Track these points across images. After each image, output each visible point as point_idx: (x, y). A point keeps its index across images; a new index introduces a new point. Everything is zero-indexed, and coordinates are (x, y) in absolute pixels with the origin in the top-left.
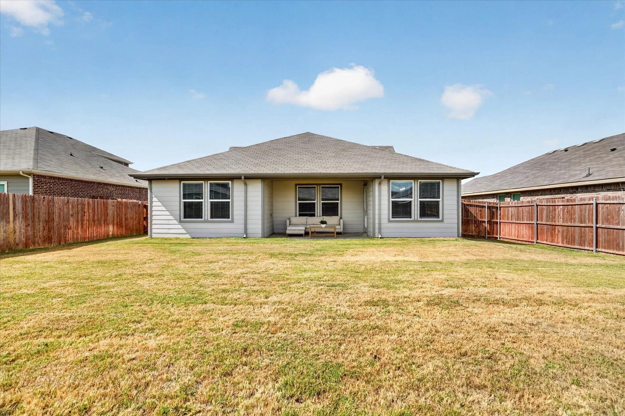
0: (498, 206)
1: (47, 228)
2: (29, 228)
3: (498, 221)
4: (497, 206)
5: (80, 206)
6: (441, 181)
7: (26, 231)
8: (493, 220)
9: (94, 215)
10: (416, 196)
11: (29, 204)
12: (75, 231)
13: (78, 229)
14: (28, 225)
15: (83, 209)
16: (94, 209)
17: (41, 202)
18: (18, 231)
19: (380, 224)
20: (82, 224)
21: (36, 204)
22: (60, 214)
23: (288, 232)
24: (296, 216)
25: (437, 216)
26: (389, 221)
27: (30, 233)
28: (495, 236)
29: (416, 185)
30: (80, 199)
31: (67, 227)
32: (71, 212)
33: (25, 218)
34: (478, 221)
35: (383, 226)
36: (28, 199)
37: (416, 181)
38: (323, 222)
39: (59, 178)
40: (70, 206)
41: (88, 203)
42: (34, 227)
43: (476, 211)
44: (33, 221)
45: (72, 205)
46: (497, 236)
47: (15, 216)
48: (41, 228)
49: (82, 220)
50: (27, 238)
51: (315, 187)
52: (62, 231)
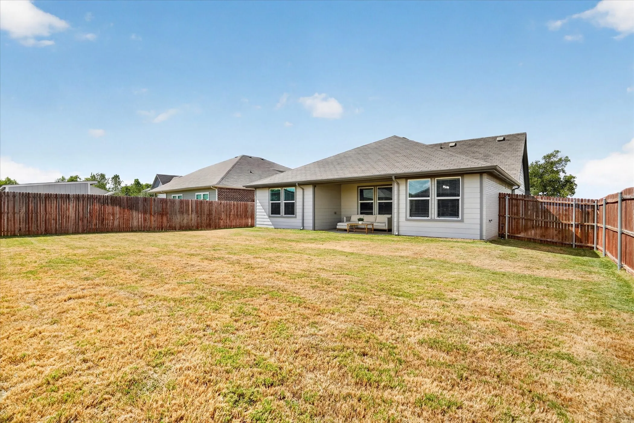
0: (595, 204)
1: (208, 219)
2: (199, 218)
3: (595, 224)
4: (593, 204)
5: (228, 206)
6: (460, 177)
7: (197, 219)
8: (586, 224)
9: (237, 212)
10: (433, 195)
11: (199, 205)
12: (225, 222)
13: (227, 220)
14: (198, 217)
15: (230, 208)
16: (237, 208)
17: (205, 204)
18: (193, 220)
19: (398, 222)
20: (229, 217)
21: (203, 204)
22: (216, 211)
23: (338, 227)
24: (358, 214)
25: (457, 215)
26: (407, 220)
27: (199, 221)
28: (589, 245)
29: (433, 183)
30: (228, 202)
31: (220, 219)
32: (222, 210)
33: (197, 212)
34: (562, 224)
35: (401, 224)
36: (198, 202)
37: (433, 179)
38: (360, 220)
39: (232, 189)
40: (222, 206)
41: (234, 204)
42: (201, 217)
43: (559, 211)
44: (201, 214)
45: (223, 206)
46: (593, 246)
47: (192, 211)
48: (205, 219)
49: (230, 215)
50: (198, 224)
51: (372, 189)
52: (217, 221)
